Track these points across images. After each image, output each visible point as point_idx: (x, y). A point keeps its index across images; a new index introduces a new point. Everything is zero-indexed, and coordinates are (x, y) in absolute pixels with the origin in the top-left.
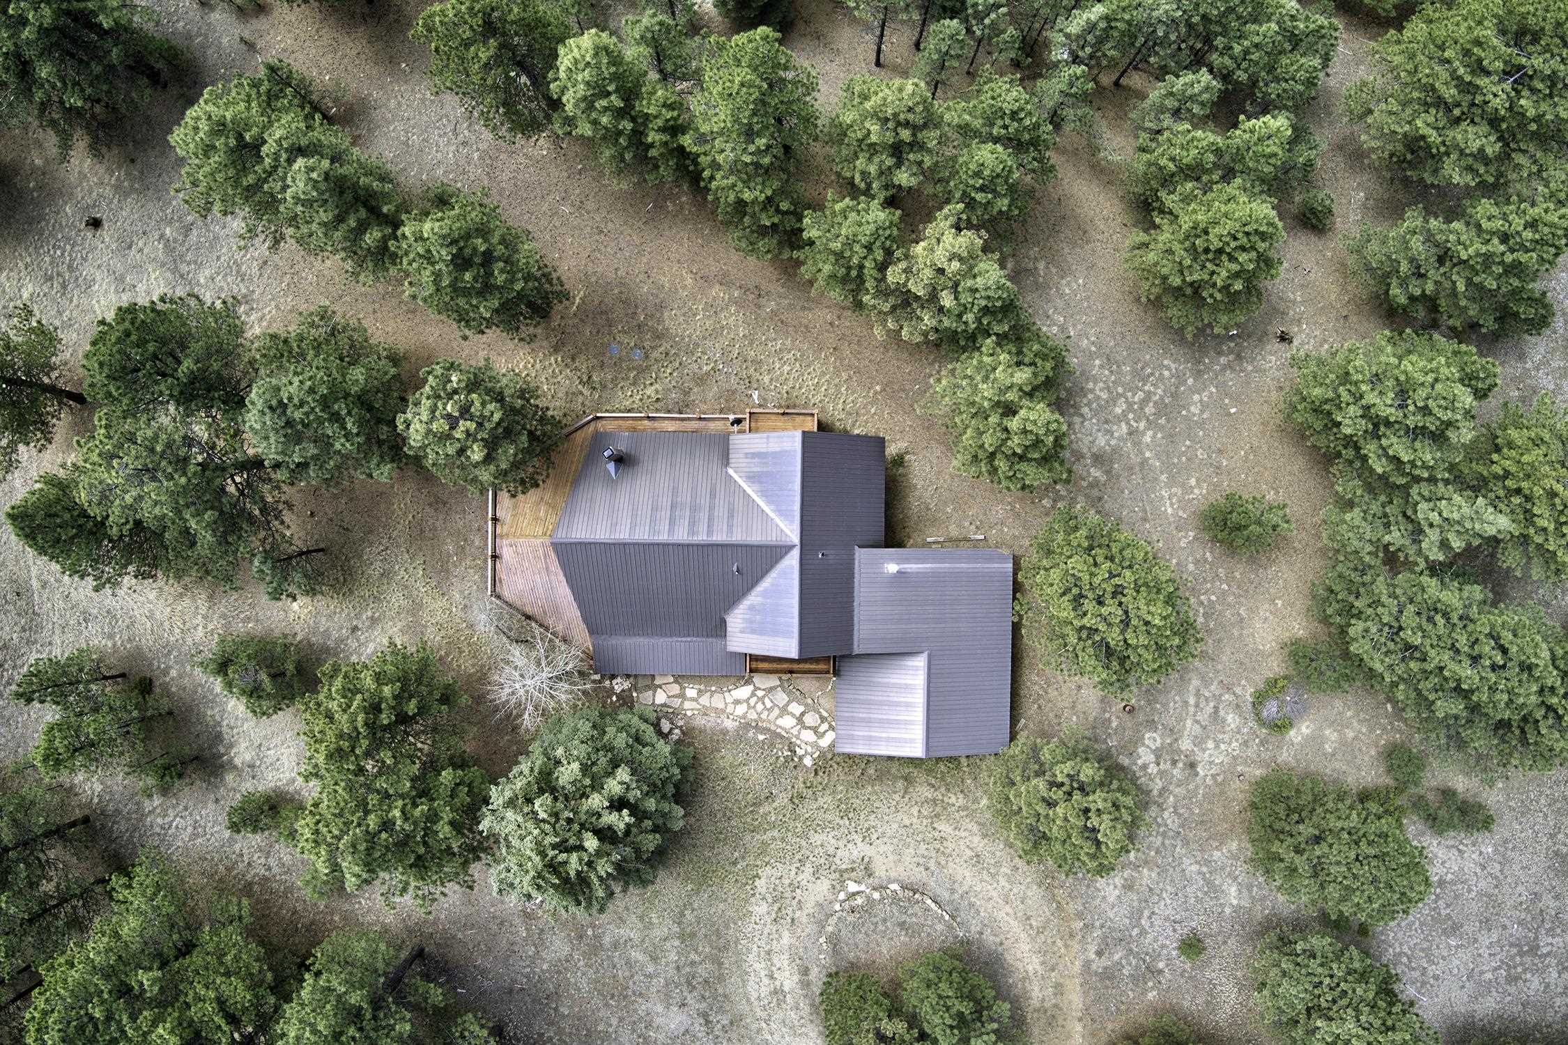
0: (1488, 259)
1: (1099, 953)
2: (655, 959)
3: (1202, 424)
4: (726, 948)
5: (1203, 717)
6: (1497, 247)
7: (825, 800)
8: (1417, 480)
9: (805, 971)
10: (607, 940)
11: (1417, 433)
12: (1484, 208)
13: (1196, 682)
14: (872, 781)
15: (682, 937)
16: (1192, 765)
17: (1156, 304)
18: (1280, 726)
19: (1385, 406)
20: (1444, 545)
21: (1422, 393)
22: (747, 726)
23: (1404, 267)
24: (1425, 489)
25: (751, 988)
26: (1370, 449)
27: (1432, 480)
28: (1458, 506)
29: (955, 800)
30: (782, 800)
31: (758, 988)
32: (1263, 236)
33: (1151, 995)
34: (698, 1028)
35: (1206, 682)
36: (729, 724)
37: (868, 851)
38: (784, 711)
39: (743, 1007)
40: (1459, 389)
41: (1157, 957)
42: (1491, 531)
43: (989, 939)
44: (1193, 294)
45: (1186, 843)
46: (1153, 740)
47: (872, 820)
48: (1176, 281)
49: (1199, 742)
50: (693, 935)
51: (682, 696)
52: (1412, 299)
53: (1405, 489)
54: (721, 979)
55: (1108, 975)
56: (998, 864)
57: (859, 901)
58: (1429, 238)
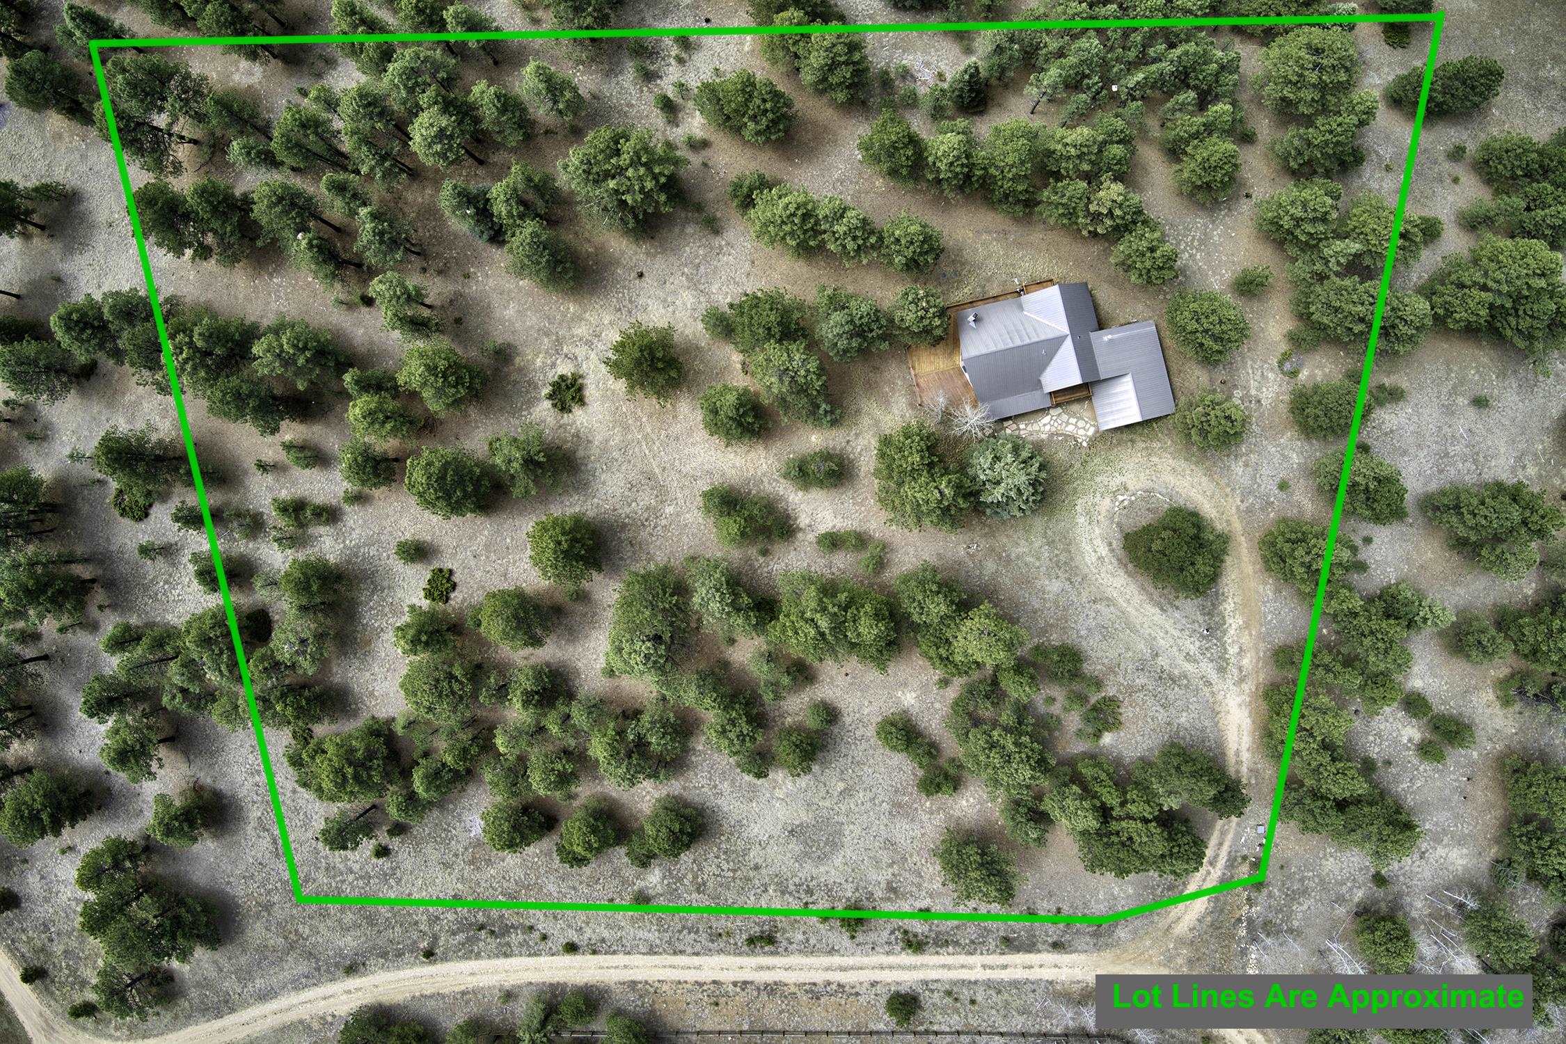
0: (1326, 143)
1: (1242, 501)
2: (1038, 559)
3: (1221, 245)
4: (1070, 544)
5: (1258, 378)
6: (1328, 136)
7: (1097, 460)
8: (1320, 240)
9: (1110, 544)
10: (1013, 556)
11: (1314, 220)
12: (1320, 121)
13: (1250, 363)
14: (1116, 446)
15: (1048, 544)
16: (1259, 401)
17: (1191, 195)
18: (1294, 374)
19: (1298, 213)
20: (1338, 263)
21: (1312, 203)
22: (1052, 435)
23: (1293, 152)
24: (1324, 243)
25: (1087, 558)
26: (1297, 232)
27: (1327, 238)
28: (1339, 245)
29: (1156, 445)
30: (1077, 465)
31: (1090, 558)
32: (1233, 157)
33: (1272, 515)
34: (1067, 586)
35: (1254, 361)
36: (1044, 436)
37: (1124, 479)
38: (1068, 423)
39: (1086, 570)
40: (1326, 198)
41: (1268, 496)
42: (1353, 251)
43: (1190, 506)
44: (1208, 187)
45: (1267, 439)
46: (1238, 393)
47: (1121, 464)
48: (1199, 183)
49: (1259, 389)
50: (1053, 541)
51: (1019, 429)
52: (1300, 165)
53: (1316, 246)
54: (1072, 559)
55: (1249, 511)
56: (1184, 470)
57: (1126, 503)
58: (1301, 137)
